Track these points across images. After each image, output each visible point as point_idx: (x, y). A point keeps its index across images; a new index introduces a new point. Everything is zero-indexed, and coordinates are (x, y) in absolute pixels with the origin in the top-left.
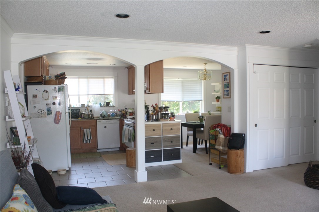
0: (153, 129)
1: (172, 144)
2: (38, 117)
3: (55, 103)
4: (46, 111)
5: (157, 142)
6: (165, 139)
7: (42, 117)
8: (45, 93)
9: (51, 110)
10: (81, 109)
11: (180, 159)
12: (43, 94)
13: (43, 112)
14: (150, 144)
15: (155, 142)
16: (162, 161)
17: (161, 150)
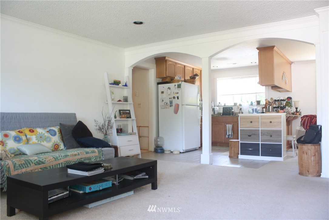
0: (251, 121)
1: (271, 138)
2: (164, 108)
3: (175, 97)
4: (169, 103)
5: (254, 135)
6: (264, 133)
7: (166, 108)
8: (169, 90)
9: (172, 103)
10: (233, 107)
11: (281, 157)
12: (167, 90)
13: (167, 104)
14: (247, 136)
15: (252, 135)
16: (260, 156)
17: (259, 143)
